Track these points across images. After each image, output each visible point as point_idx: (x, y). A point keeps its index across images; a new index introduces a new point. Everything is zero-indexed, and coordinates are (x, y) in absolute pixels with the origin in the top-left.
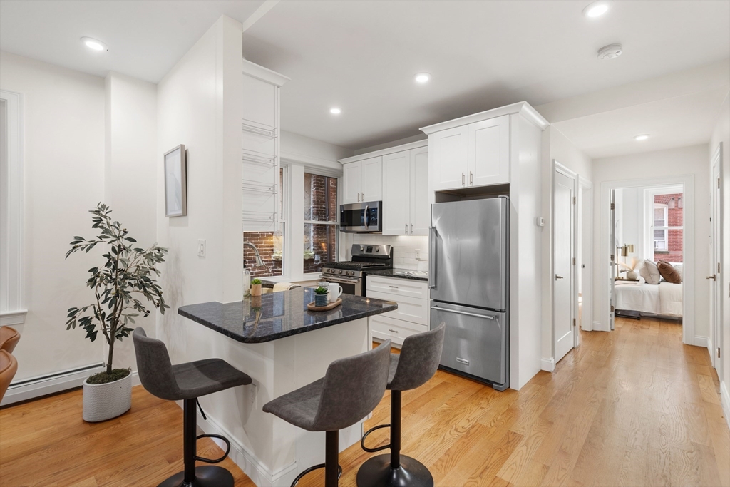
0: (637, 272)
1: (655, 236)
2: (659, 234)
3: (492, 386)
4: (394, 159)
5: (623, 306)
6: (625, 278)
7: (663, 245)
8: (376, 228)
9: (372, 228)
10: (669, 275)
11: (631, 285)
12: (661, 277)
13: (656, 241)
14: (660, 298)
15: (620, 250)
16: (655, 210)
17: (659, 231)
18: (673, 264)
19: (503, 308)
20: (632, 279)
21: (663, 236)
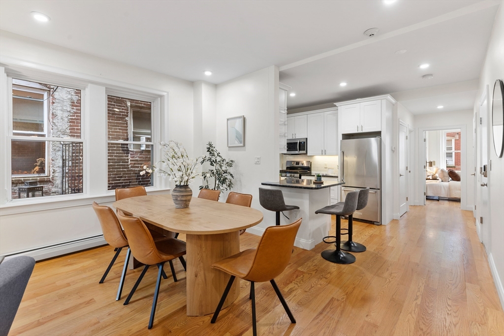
0: (437, 175)
1: (447, 156)
2: (449, 155)
3: (374, 224)
4: (314, 116)
5: (430, 194)
6: (431, 178)
7: (452, 163)
8: (304, 152)
9: (301, 152)
10: (454, 176)
11: (434, 182)
12: (450, 179)
13: (448, 160)
14: (449, 188)
15: (428, 164)
16: (447, 140)
17: (449, 153)
18: (456, 172)
19: (379, 188)
20: (435, 179)
21: (451, 156)
